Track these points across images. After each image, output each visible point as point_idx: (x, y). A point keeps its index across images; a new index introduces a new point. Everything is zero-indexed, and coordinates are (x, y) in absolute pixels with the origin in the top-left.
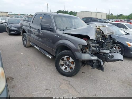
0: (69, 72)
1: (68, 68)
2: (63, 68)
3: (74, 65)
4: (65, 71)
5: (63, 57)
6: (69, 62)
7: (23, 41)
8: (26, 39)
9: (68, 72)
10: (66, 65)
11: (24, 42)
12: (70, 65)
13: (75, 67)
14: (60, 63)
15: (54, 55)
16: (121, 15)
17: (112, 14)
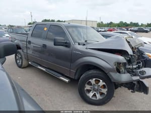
0: (100, 100)
1: (98, 94)
2: (91, 95)
3: (106, 90)
4: (94, 98)
5: (90, 80)
6: (99, 86)
7: (16, 60)
8: (21, 58)
9: (98, 99)
10: (94, 90)
11: (18, 62)
12: (100, 90)
13: (107, 92)
14: (85, 89)
15: (73, 78)
16: (111, 23)
17: (102, 22)
